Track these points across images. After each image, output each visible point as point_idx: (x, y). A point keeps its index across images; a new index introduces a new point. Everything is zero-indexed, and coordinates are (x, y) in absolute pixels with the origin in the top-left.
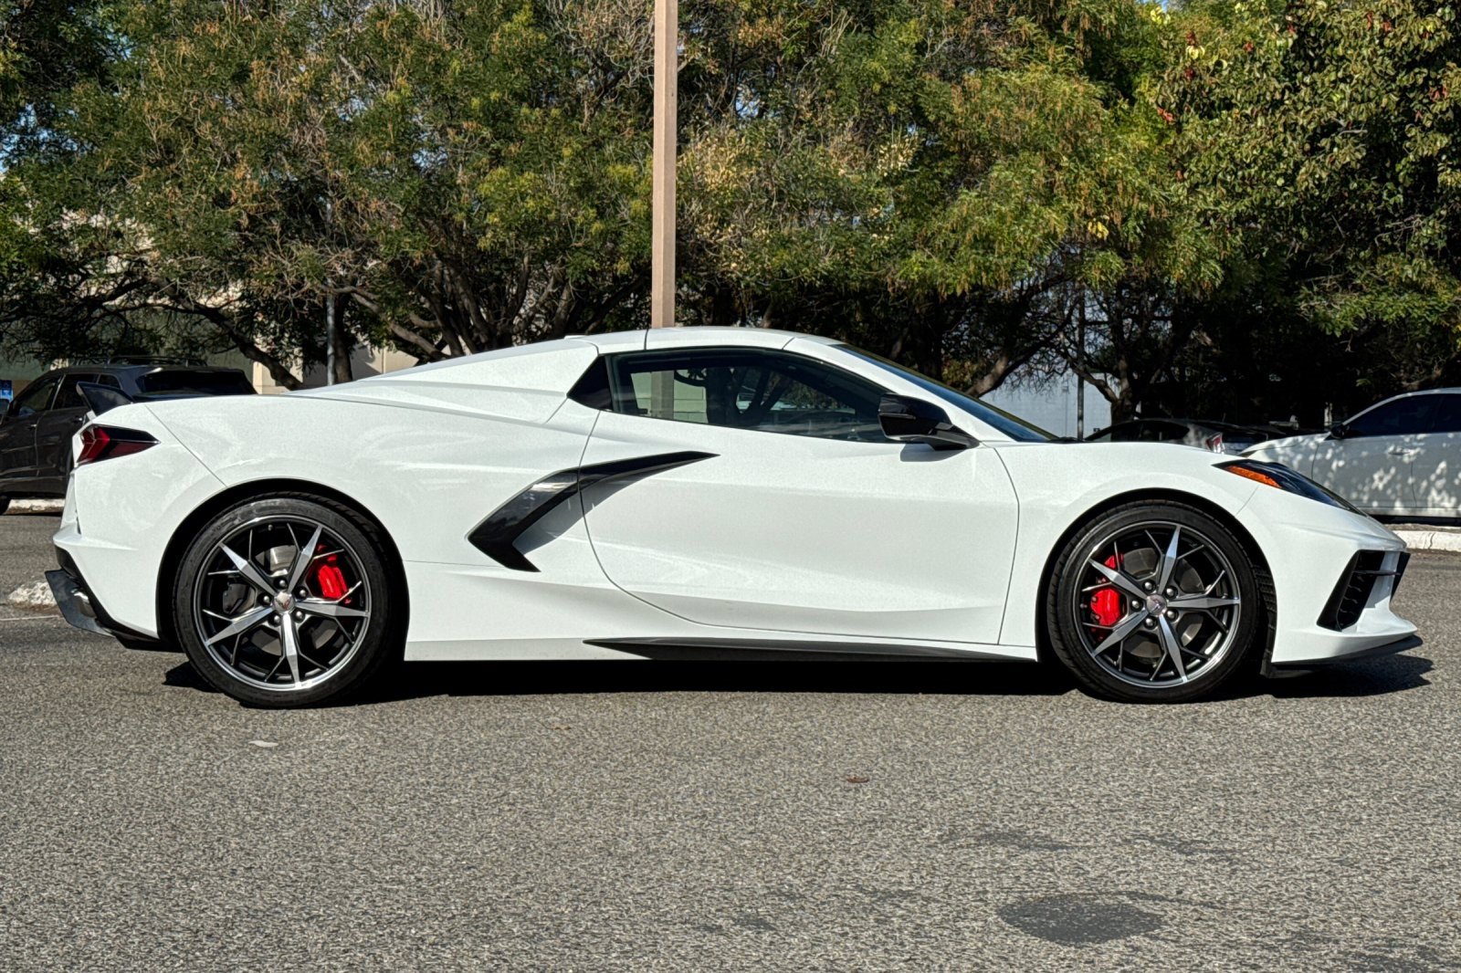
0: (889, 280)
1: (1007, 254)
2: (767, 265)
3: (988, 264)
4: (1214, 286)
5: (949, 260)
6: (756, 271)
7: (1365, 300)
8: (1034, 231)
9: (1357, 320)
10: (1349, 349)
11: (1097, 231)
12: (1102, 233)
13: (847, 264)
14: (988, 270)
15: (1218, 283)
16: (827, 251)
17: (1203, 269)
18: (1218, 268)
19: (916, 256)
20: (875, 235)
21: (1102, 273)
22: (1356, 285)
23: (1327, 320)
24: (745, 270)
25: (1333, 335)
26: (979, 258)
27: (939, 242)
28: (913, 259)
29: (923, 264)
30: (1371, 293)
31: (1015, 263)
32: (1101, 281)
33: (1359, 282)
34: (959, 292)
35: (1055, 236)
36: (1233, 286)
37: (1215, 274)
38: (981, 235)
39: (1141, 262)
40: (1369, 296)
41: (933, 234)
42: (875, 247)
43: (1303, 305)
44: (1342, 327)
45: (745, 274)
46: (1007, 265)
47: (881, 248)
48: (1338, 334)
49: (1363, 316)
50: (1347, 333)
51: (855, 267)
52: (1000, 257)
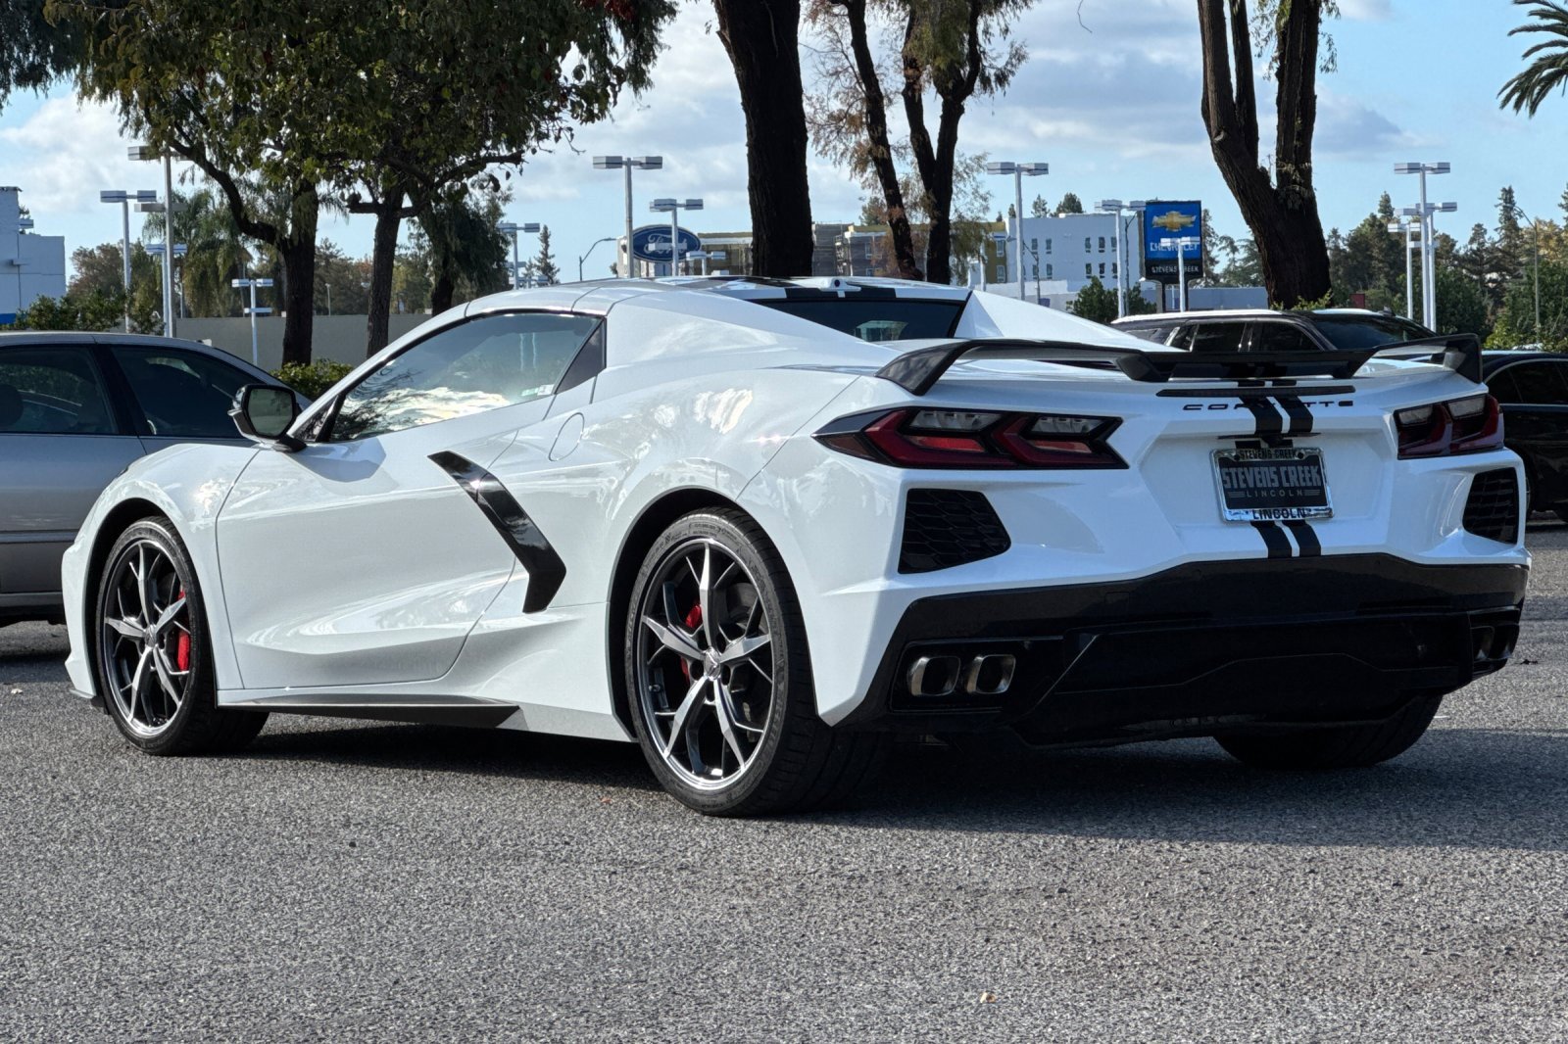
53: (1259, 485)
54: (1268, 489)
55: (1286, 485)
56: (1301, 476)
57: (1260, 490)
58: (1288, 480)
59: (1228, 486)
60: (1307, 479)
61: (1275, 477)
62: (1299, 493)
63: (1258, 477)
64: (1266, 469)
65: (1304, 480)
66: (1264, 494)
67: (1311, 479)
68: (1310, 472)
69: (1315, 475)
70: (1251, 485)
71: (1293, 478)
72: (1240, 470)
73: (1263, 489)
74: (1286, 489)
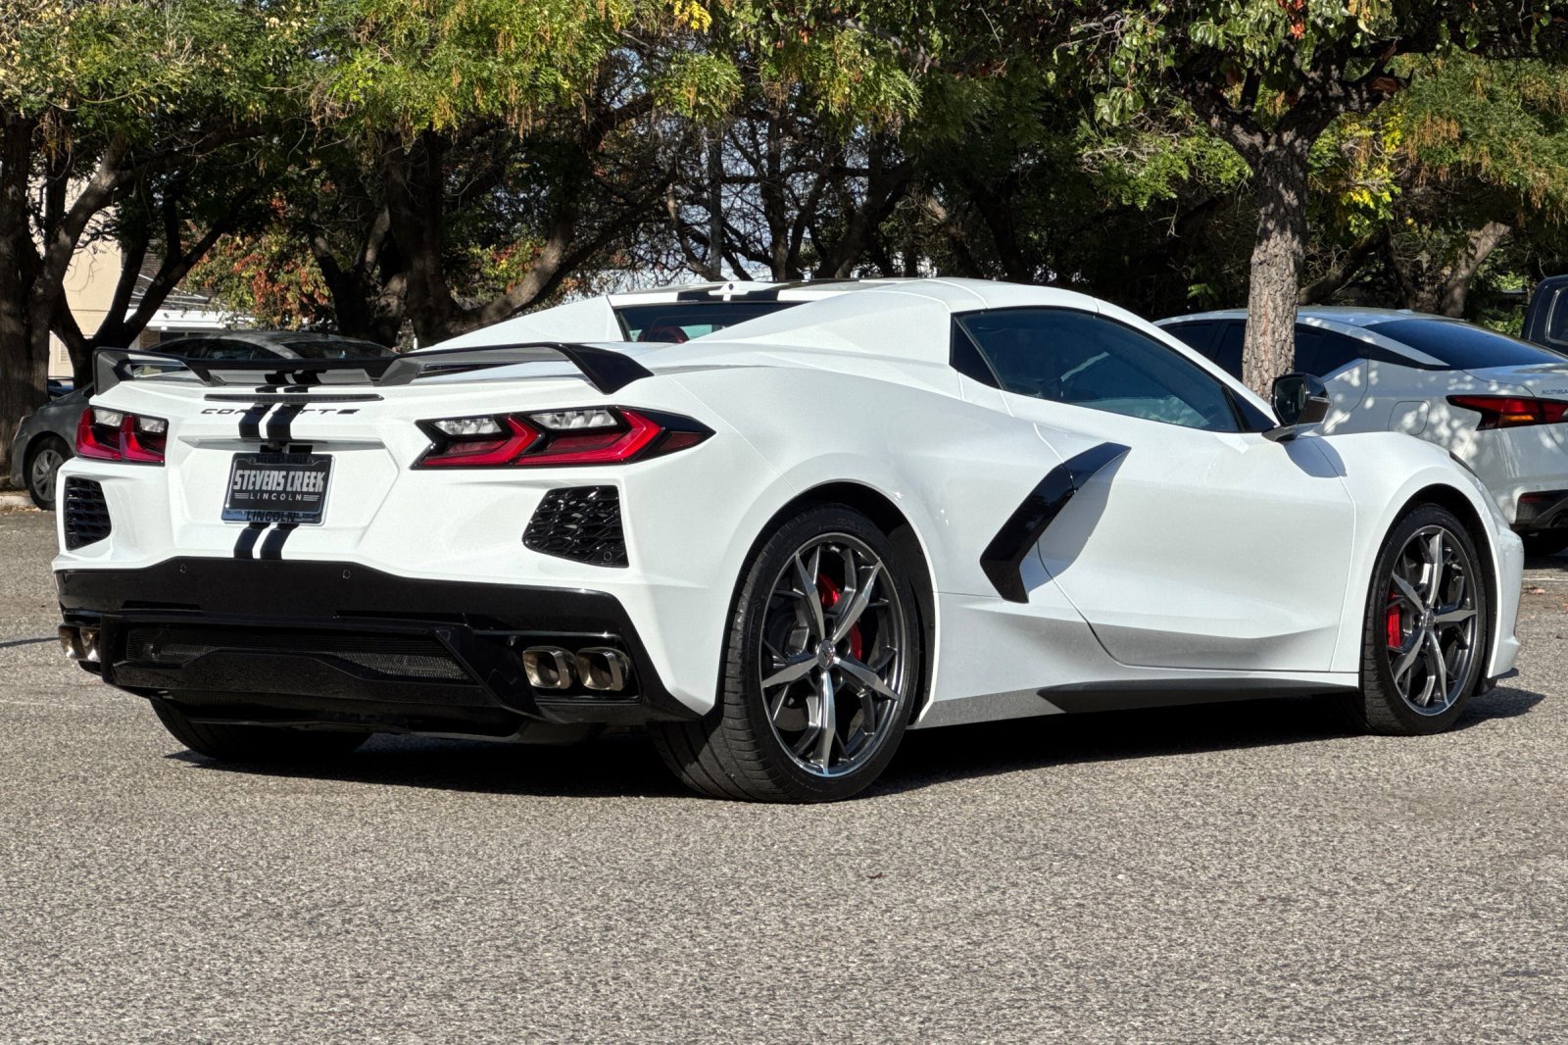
0: (313, 103)
1: (522, 54)
2: (66, 72)
3: (485, 74)
4: (905, 116)
5: (419, 65)
6: (45, 85)
7: (1189, 145)
8: (568, 17)
9: (1174, 180)
10: (1172, 231)
11: (691, 17)
12: (700, 21)
13: (219, 72)
14: (486, 84)
15: (912, 112)
16: (181, 47)
17: (884, 87)
18: (911, 85)
19: (362, 60)
20: (274, 20)
21: (700, 92)
22: (1174, 119)
23: (1124, 180)
24: (25, 82)
25: (1134, 206)
26: (468, 62)
27: (399, 33)
28: (357, 64)
29: (376, 76)
30: (1199, 134)
31: (536, 73)
32: (697, 106)
33: (1178, 113)
34: (439, 125)
35: (608, 26)
36: (948, 118)
37: (906, 96)
38: (472, 23)
39: (775, 73)
40: (1195, 139)
41: (389, 20)
42: (274, 43)
43: (1087, 152)
44: (1150, 192)
45: (26, 89)
46: (520, 76)
47: (286, 43)
48: (1143, 204)
49: (1185, 174)
50: (1159, 204)
51: (233, 79)
52: (509, 62)
53: (264, 488)
54: (271, 492)
55: (289, 489)
56: (306, 481)
57: (262, 492)
58: (292, 486)
59: (237, 487)
60: (311, 485)
61: (282, 481)
62: (299, 497)
63: (266, 479)
64: (276, 473)
65: (308, 485)
66: (266, 496)
67: (314, 485)
68: (316, 478)
69: (320, 482)
70: (257, 488)
71: (297, 483)
72: (253, 472)
73: (266, 492)
74: (287, 493)
